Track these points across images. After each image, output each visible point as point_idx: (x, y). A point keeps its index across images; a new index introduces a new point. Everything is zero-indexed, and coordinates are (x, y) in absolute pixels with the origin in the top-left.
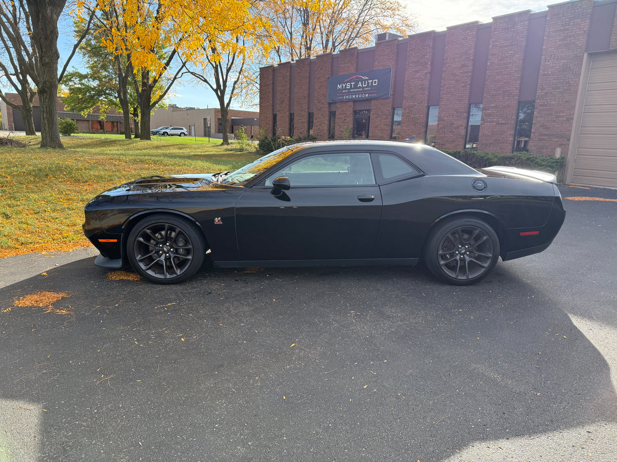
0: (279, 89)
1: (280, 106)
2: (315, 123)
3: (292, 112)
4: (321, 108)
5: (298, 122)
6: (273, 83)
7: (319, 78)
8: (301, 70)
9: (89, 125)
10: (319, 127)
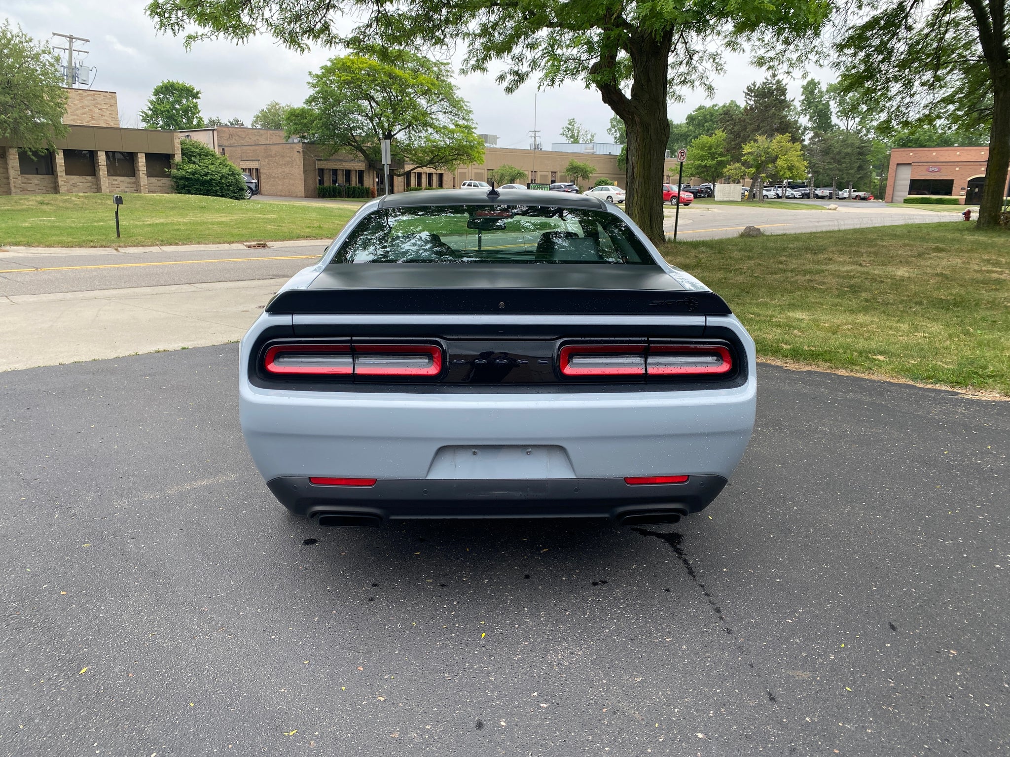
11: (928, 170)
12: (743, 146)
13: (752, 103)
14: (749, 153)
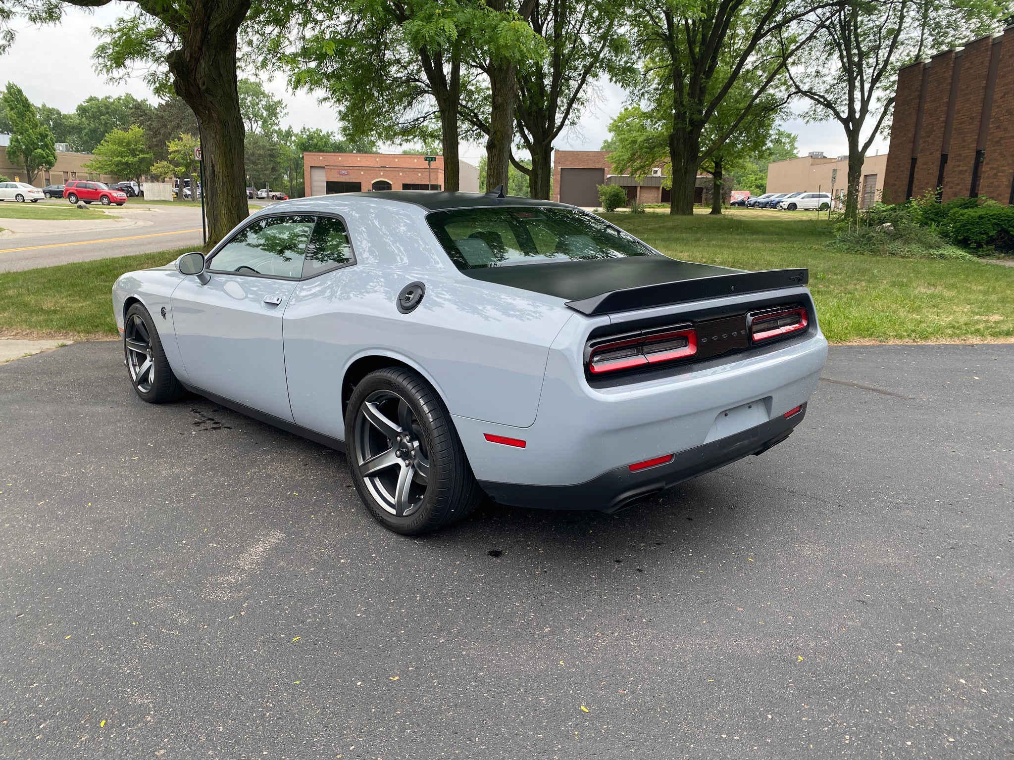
0: (927, 106)
1: (924, 142)
2: (985, 172)
3: (945, 152)
4: (1001, 138)
5: (954, 171)
6: (920, 97)
7: (1004, 76)
8: (972, 63)
9: (658, 195)
10: (992, 180)
11: (339, 173)
12: (167, 143)
13: (167, 99)
14: (175, 152)
